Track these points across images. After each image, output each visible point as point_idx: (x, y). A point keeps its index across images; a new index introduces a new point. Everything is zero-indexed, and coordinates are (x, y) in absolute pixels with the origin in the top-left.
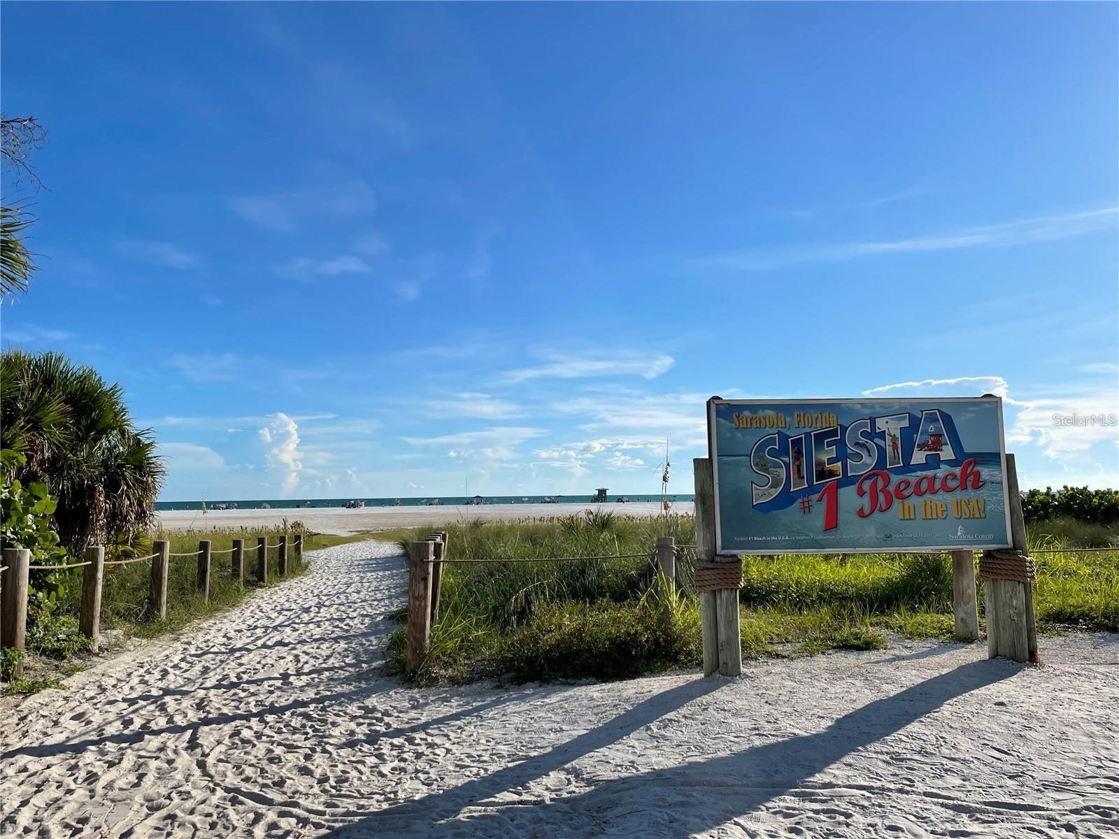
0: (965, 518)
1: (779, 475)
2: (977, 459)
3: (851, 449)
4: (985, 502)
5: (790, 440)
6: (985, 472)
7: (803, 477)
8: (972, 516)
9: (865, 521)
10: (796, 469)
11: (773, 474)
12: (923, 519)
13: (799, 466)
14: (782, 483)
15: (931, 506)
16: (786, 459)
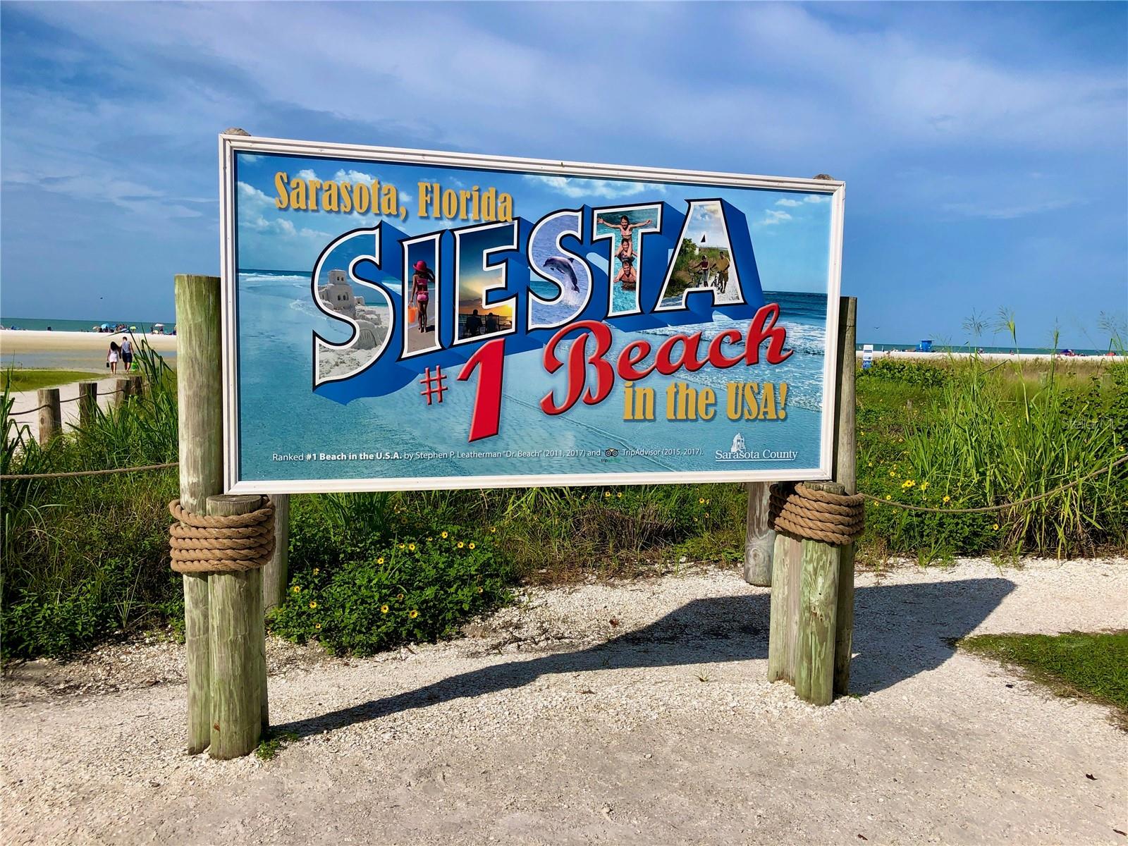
0: (748, 420)
1: (378, 322)
2: (783, 305)
3: (539, 271)
4: (788, 388)
5: (406, 244)
6: (796, 332)
7: (432, 328)
8: (761, 417)
9: (557, 422)
10: (416, 309)
11: (363, 318)
12: (670, 420)
13: (424, 303)
14: (383, 340)
15: (687, 395)
16: (396, 287)
